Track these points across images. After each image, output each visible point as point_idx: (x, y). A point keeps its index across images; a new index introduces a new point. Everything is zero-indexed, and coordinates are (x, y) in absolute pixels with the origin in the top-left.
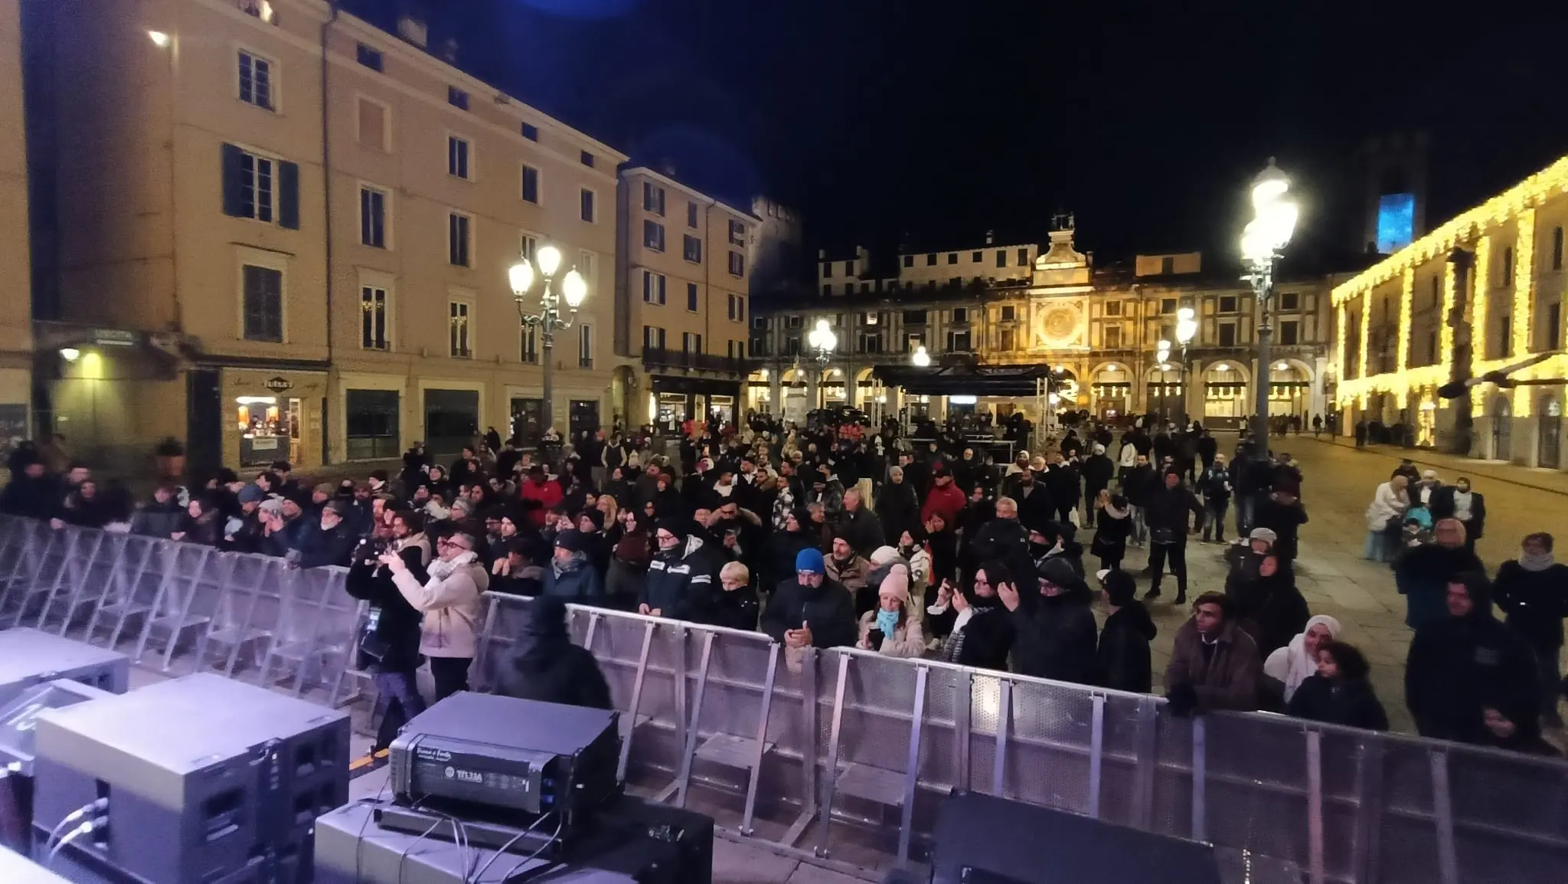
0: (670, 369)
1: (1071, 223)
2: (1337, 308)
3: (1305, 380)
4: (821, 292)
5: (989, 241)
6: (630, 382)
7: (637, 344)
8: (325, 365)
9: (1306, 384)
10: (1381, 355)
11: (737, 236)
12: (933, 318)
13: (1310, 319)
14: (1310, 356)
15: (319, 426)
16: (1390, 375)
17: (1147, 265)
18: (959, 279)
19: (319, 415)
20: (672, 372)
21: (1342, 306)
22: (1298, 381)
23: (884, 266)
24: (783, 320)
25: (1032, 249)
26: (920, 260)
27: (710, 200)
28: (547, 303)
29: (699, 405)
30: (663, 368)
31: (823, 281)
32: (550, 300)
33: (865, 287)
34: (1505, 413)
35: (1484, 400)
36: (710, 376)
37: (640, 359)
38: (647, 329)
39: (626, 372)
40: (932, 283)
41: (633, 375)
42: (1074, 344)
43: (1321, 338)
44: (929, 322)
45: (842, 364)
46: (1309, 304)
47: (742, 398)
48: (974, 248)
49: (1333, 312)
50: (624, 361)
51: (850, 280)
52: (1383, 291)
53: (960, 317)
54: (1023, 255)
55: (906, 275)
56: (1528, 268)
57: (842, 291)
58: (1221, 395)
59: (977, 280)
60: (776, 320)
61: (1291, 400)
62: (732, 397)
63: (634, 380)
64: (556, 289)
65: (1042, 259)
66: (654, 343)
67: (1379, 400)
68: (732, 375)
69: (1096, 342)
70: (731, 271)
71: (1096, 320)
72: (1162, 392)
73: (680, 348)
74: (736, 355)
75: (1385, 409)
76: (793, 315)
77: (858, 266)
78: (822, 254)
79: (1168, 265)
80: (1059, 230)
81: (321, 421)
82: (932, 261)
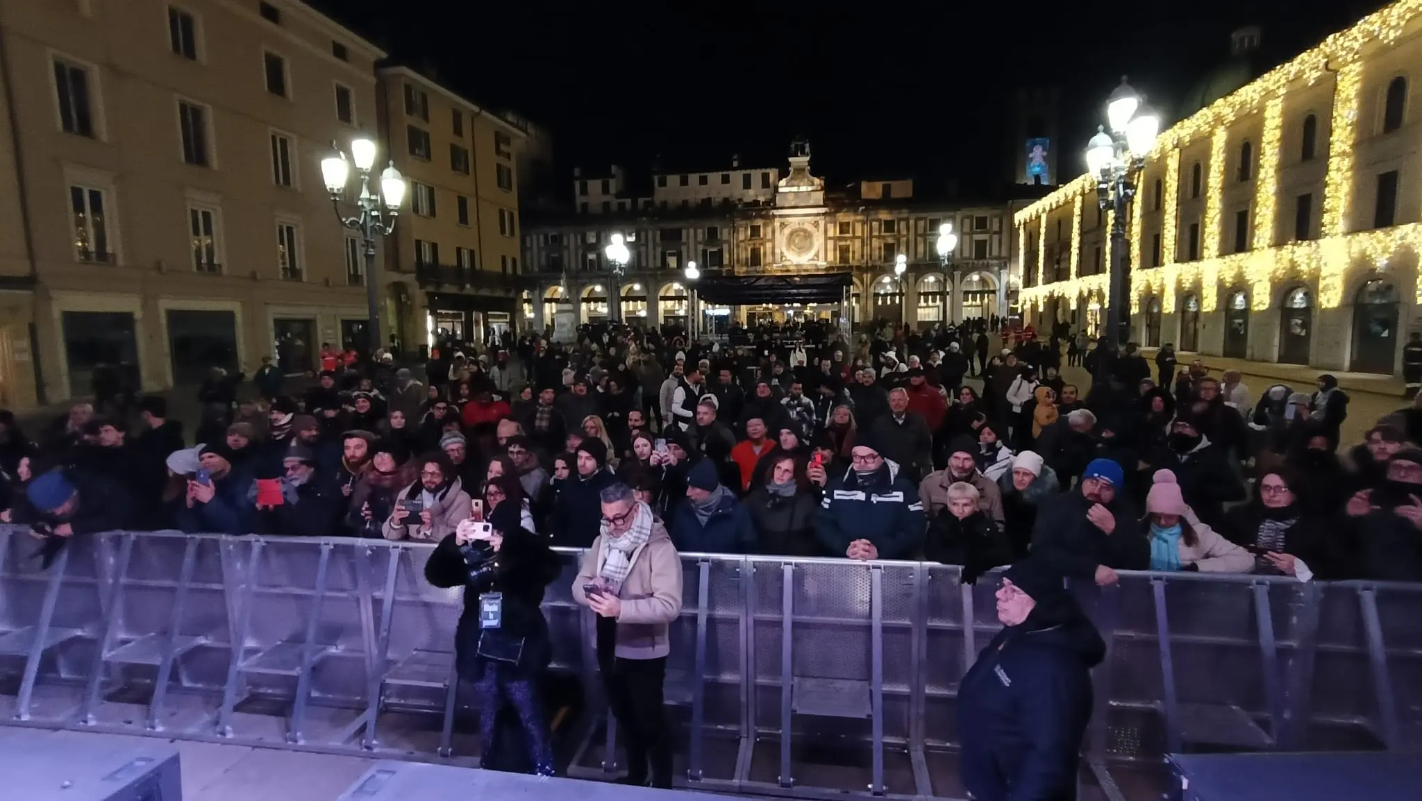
0: (447, 285)
1: (807, 150)
2: (1019, 228)
3: (992, 289)
4: (579, 209)
5: (735, 164)
6: (403, 300)
7: (408, 258)
8: (28, 282)
9: (994, 292)
10: (1056, 266)
11: (503, 147)
12: (688, 238)
13: (996, 237)
14: (996, 269)
15: (27, 358)
16: (1064, 283)
17: (871, 190)
18: (709, 199)
19: (25, 343)
20: (449, 289)
21: (1022, 227)
22: (986, 289)
23: (638, 185)
24: (542, 237)
25: (773, 173)
26: (673, 180)
27: (476, 109)
28: (366, 204)
29: (478, 323)
30: (439, 285)
31: (580, 200)
32: (370, 200)
33: (622, 205)
34: (1155, 310)
35: (1139, 300)
36: (485, 292)
37: (414, 275)
38: (418, 243)
39: (398, 290)
40: (685, 202)
41: (406, 293)
42: (813, 259)
43: (1004, 254)
44: (684, 239)
45: (604, 280)
46: (996, 227)
47: (518, 315)
48: (723, 171)
49: (1014, 233)
50: (396, 277)
51: (606, 198)
52: (1056, 215)
53: (712, 235)
54: (765, 177)
55: (660, 195)
56: (1174, 195)
57: (599, 210)
58: (930, 303)
59: (726, 200)
60: (535, 237)
61: (982, 306)
62: (508, 314)
63: (408, 298)
64: (374, 188)
65: (783, 182)
66: (427, 258)
67: (1054, 303)
68: (508, 291)
69: (830, 257)
70: (500, 185)
71: (830, 238)
72: (884, 301)
73: (455, 263)
74: (509, 270)
75: (1060, 311)
76: (552, 232)
77: (613, 185)
78: (577, 172)
79: (887, 190)
80: (798, 156)
81: (29, 350)
82: (684, 182)
